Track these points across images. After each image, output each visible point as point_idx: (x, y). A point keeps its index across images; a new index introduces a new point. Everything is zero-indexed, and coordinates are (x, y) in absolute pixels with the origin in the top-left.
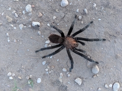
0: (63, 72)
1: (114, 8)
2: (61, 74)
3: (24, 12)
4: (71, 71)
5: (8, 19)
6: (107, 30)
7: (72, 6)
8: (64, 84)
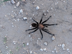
0: (38, 40)
1: (61, 9)
2: (38, 41)
3: (19, 13)
4: (42, 39)
5: (12, 16)
7: (41, 9)
8: (39, 45)
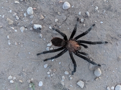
0: (65, 75)
1: (116, 11)
2: (63, 77)
3: (25, 15)
5: (8, 22)
6: (109, 32)
7: (74, 9)
8: (66, 87)
